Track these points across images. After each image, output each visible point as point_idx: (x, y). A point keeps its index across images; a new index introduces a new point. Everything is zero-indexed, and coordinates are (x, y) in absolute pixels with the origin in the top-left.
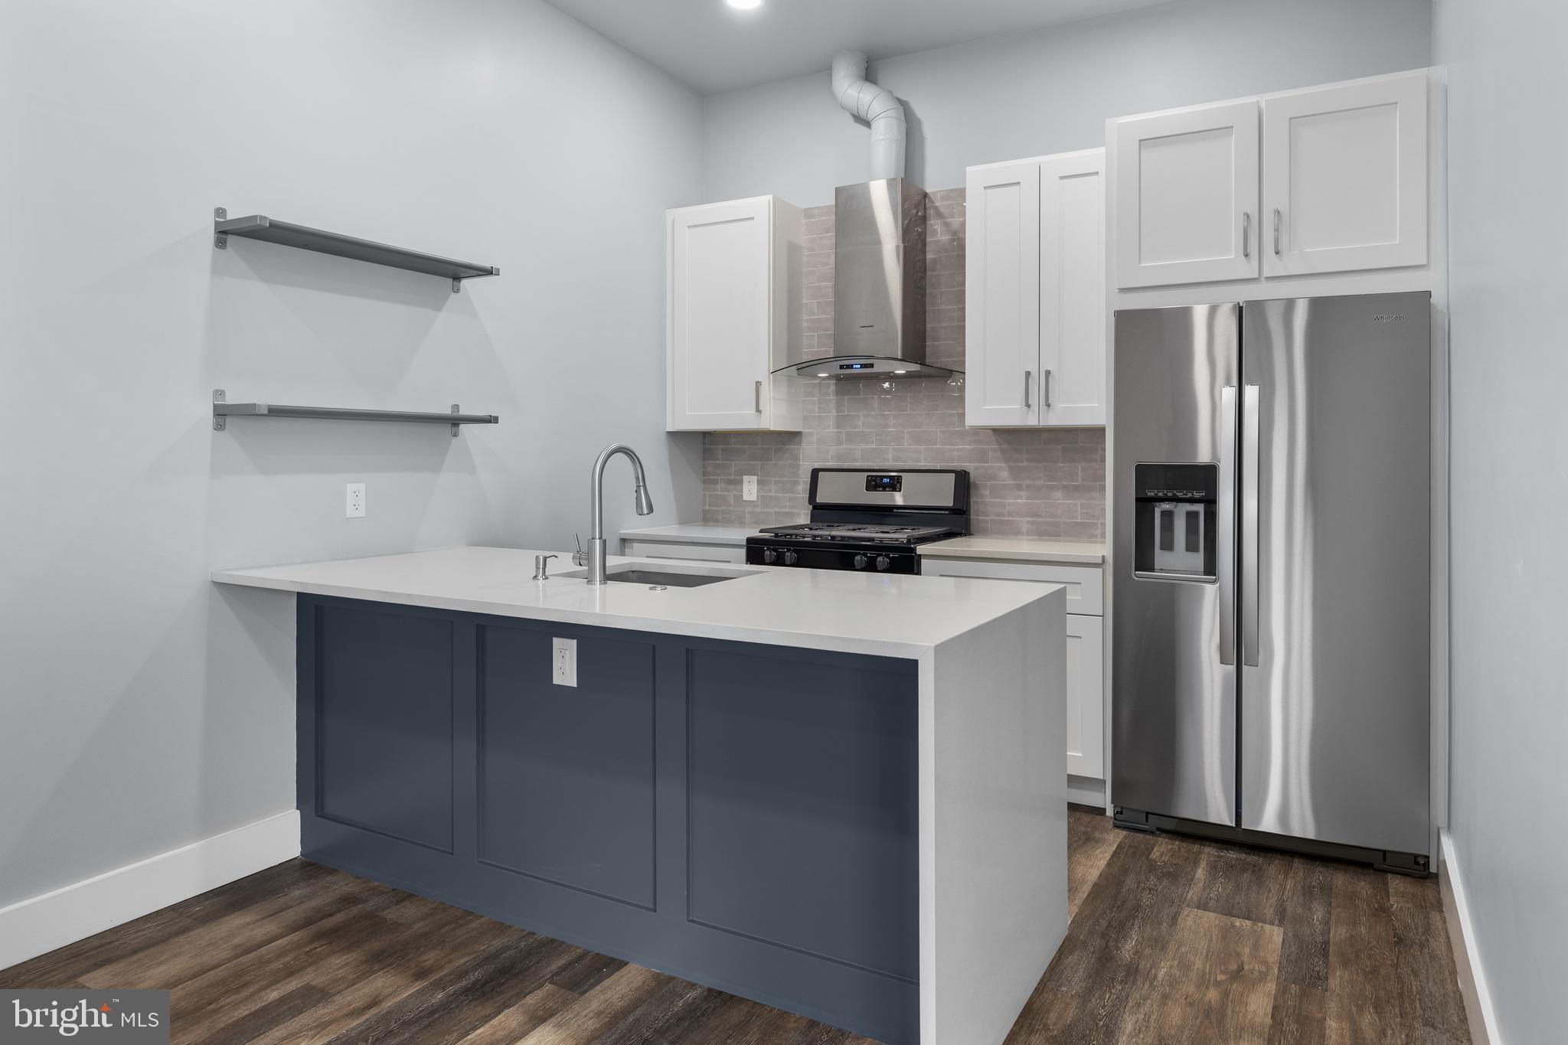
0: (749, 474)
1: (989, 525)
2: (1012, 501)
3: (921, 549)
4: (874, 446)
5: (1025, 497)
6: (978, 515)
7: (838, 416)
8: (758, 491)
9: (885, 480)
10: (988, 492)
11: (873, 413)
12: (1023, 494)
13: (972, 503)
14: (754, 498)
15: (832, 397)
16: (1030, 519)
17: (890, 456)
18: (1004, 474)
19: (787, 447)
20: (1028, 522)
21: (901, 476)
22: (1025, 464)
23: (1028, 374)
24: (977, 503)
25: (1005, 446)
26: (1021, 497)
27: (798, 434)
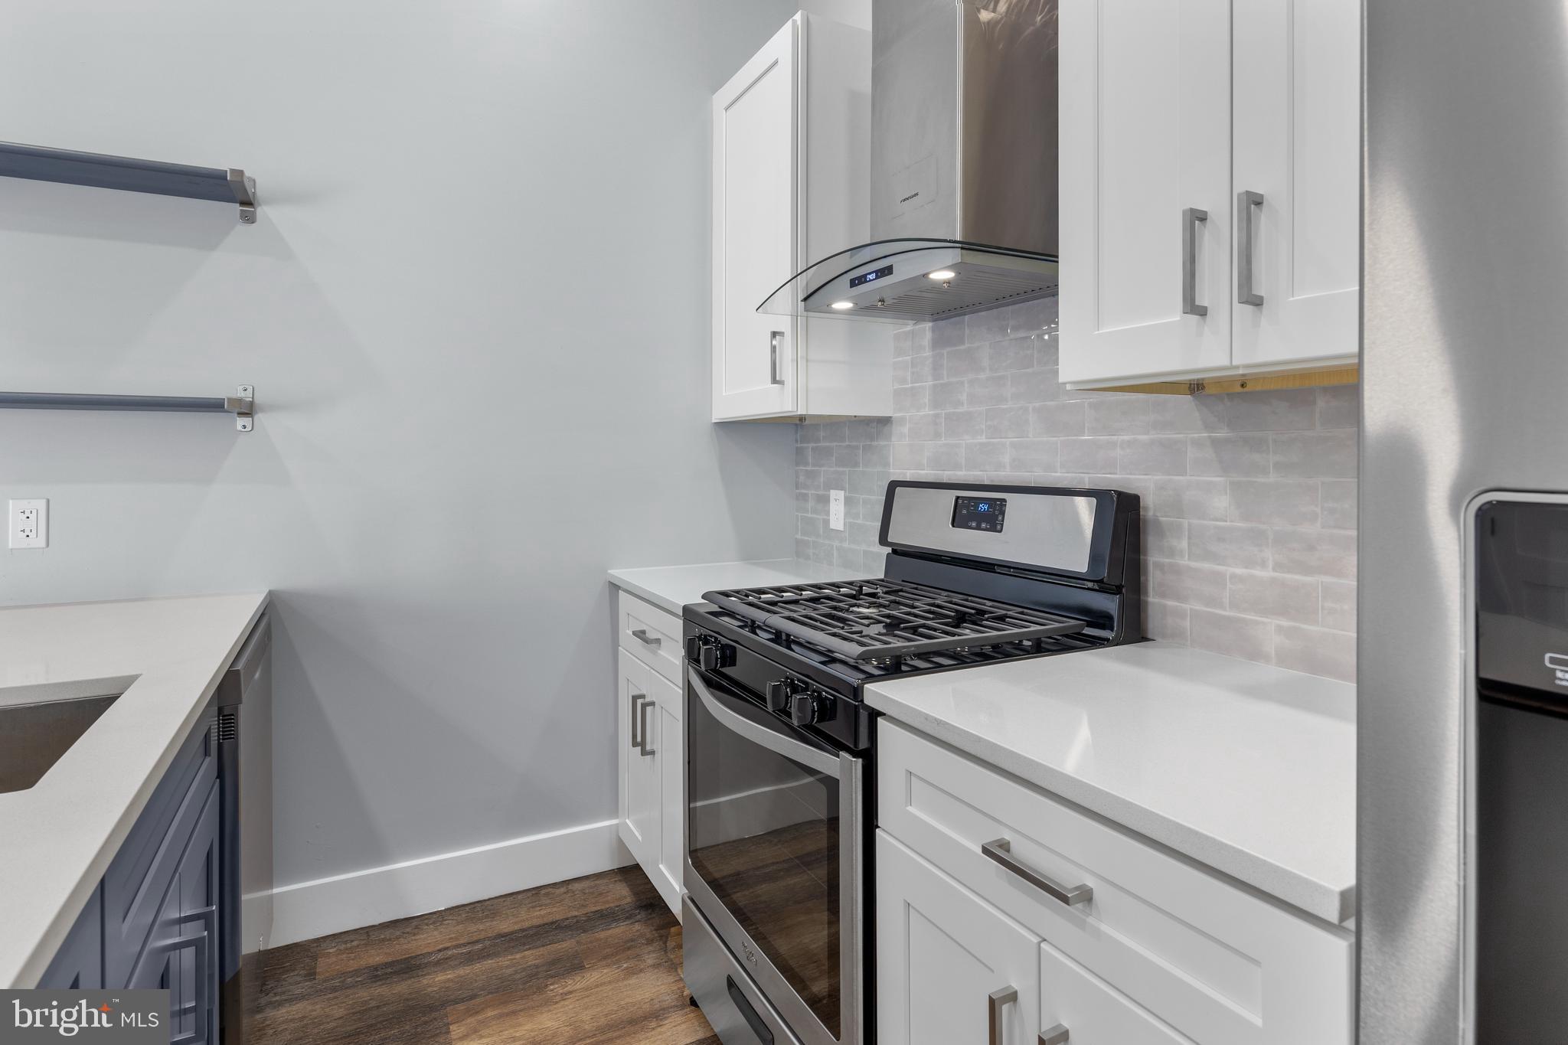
0: (836, 488)
1: (1187, 624)
2: (1239, 571)
3: (879, 693)
4: (983, 439)
5: (1270, 564)
6: (1163, 595)
7: (935, 386)
8: (846, 515)
9: (983, 507)
10: (1184, 544)
11: (982, 376)
12: (1269, 554)
13: (1151, 568)
14: (841, 528)
15: (928, 353)
16: (1285, 623)
17: (1006, 459)
18: (1221, 503)
19: (875, 443)
20: (1280, 629)
21: (1004, 500)
22: (1272, 478)
23: (1196, 218)
24: (1160, 566)
25: (1222, 434)
26: (1263, 564)
27: (885, 421)
